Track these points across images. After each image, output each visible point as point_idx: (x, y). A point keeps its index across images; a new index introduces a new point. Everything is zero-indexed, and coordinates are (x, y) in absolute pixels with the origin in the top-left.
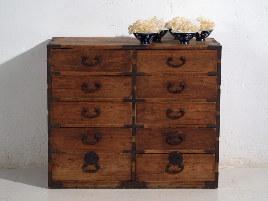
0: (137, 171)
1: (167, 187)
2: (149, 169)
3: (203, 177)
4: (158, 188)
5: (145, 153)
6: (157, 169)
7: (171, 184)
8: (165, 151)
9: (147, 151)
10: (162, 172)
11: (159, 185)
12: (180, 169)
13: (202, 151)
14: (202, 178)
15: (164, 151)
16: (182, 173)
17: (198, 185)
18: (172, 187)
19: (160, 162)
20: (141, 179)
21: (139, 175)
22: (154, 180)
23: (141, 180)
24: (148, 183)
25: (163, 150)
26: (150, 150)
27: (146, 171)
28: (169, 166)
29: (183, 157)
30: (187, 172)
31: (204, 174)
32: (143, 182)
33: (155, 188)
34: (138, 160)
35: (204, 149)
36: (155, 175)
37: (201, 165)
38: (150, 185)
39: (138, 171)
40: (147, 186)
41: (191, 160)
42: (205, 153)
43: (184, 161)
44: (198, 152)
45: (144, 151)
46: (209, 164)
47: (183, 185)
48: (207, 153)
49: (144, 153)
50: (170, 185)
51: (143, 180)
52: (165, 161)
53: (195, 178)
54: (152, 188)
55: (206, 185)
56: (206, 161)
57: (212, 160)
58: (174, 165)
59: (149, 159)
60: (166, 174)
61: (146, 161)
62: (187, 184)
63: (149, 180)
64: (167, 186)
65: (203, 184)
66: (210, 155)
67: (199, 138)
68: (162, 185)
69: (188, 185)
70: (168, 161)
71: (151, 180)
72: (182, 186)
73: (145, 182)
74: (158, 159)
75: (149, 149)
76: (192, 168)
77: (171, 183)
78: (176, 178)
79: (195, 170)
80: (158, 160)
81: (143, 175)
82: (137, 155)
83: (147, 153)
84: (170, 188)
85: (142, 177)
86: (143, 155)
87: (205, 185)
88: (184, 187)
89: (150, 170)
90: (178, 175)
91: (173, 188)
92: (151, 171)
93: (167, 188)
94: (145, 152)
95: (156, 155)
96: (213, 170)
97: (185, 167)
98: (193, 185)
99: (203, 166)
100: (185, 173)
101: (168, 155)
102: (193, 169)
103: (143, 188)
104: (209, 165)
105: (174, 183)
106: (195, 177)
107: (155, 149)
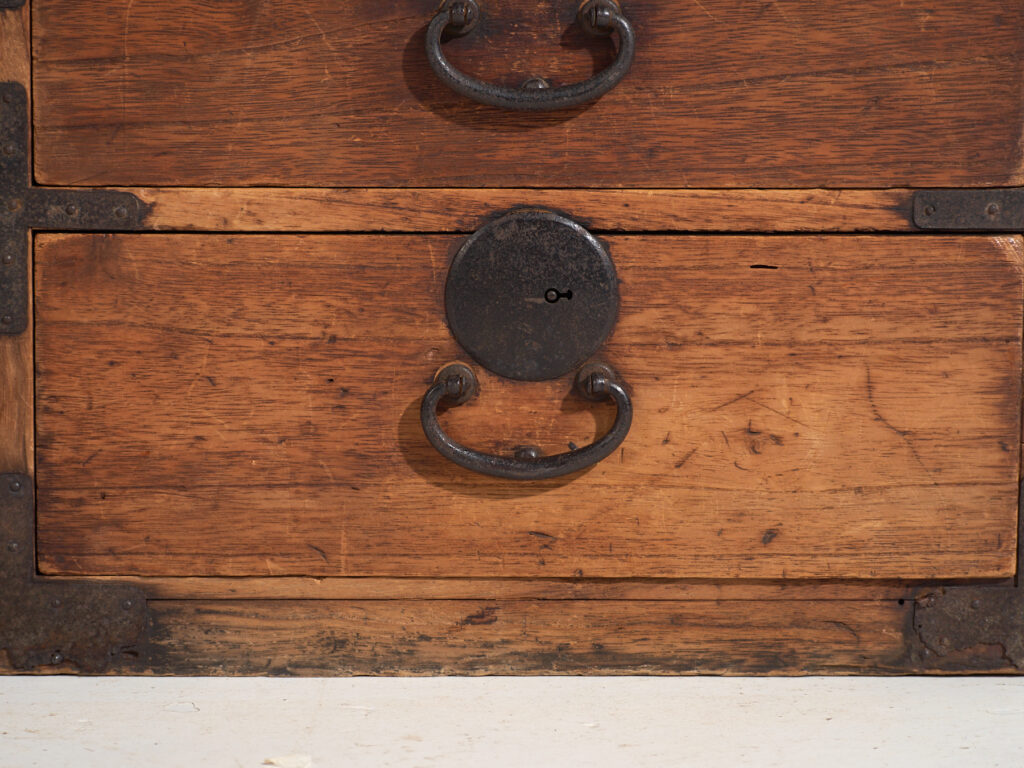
0: (58, 453)
1: (427, 650)
2: (201, 431)
3: (867, 525)
4: (321, 669)
5: (155, 222)
6: (307, 429)
7: (470, 620)
8: (403, 197)
9: (174, 206)
10: (364, 466)
11: (326, 623)
12: (585, 427)
13: (864, 197)
14: (854, 546)
15: (389, 205)
16: (605, 473)
17: (808, 634)
18: (491, 654)
19: (333, 339)
20: (111, 552)
21: (80, 502)
22: (270, 565)
23: (103, 571)
24: (191, 599)
25: (370, 195)
26: (215, 193)
27: (173, 446)
28: (446, 395)
29: (628, 278)
30: (678, 466)
31: (882, 489)
32: (125, 585)
33: (279, 660)
34: (66, 308)
35: (889, 173)
36: (283, 499)
37: (854, 375)
38: (221, 629)
39: (69, 453)
40: (183, 634)
41: (729, 318)
42: (902, 223)
43: (634, 323)
44: (813, 209)
45: (143, 194)
46: (943, 365)
47: (620, 627)
48: (923, 222)
49: (136, 224)
50: (470, 631)
51: (132, 570)
52: (402, 330)
53: (770, 536)
54: (249, 669)
55: (911, 628)
56: (906, 332)
57: (986, 314)
58: (506, 375)
59: (205, 308)
60: (414, 487)
61: (168, 329)
62: (677, 621)
63: (200, 564)
64: (428, 639)
65: (873, 613)
66: (953, 253)
67: (822, 36)
68: (366, 631)
69: (689, 634)
70: (443, 331)
71: (227, 568)
72: (610, 641)
73: (152, 596)
74: (311, 308)
75: (196, 175)
76: (732, 421)
77: (474, 608)
78: (543, 539)
79: (778, 440)
80: (310, 315)
81: (126, 507)
82: (52, 246)
83: (180, 222)
84: (468, 668)
85: (118, 523)
86: (131, 245)
87: (898, 636)
88: (634, 649)
89: (221, 436)
90: (567, 508)
91: (496, 662)
92: (232, 457)
93: (433, 667)
94: (149, 209)
95: (289, 249)
96: (1004, 448)
97: (647, 398)
98: (747, 626)
99: (870, 385)
100: (655, 481)
101: (434, 256)
102: (750, 431)
103: (138, 670)
104: (946, 375)
105: (510, 601)
106: (767, 525)
107: (281, 173)
